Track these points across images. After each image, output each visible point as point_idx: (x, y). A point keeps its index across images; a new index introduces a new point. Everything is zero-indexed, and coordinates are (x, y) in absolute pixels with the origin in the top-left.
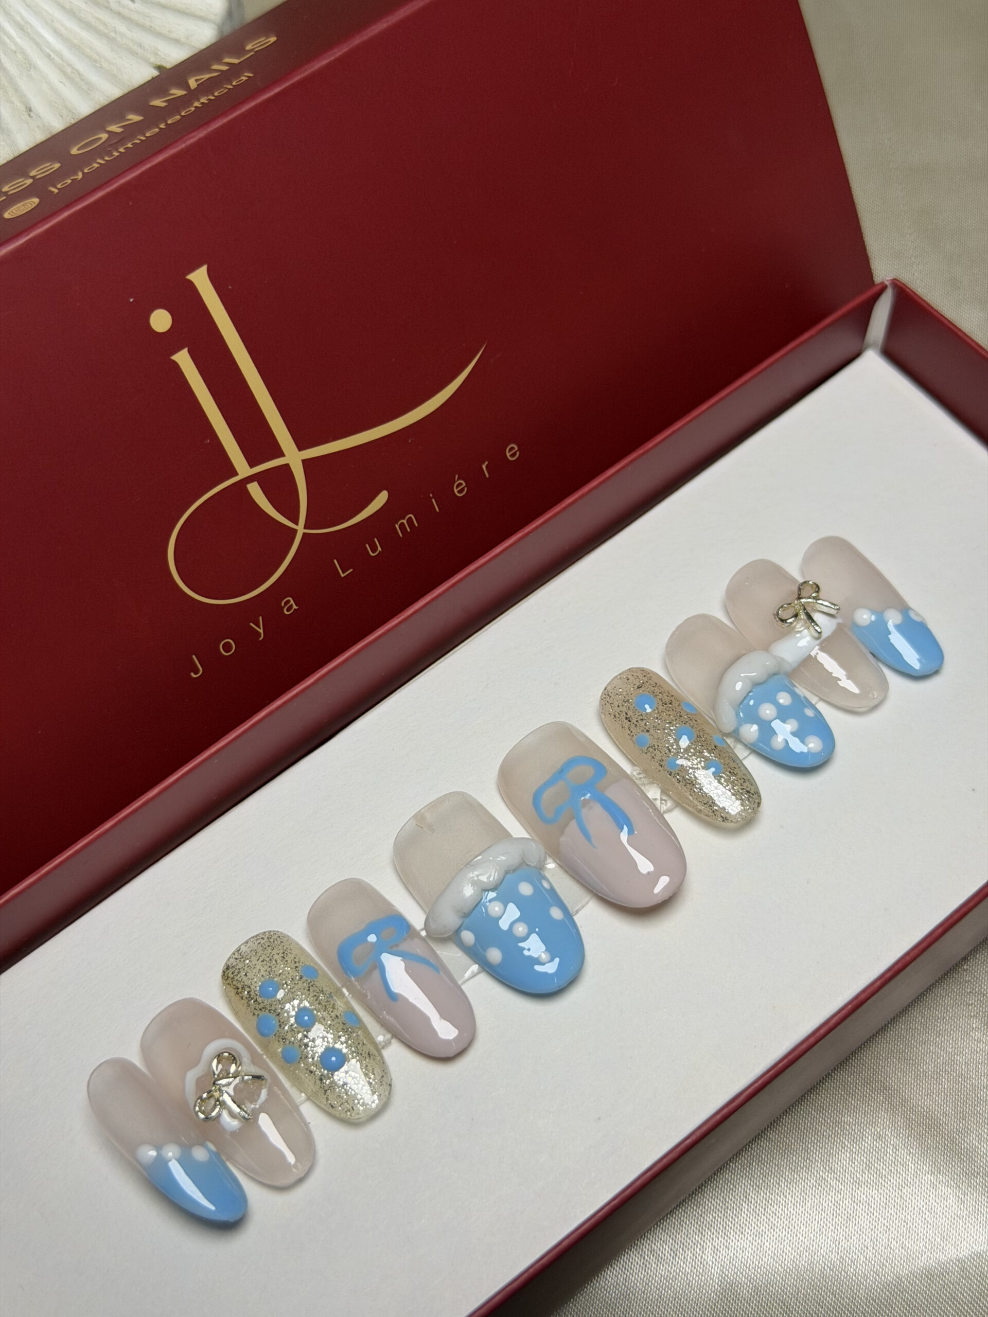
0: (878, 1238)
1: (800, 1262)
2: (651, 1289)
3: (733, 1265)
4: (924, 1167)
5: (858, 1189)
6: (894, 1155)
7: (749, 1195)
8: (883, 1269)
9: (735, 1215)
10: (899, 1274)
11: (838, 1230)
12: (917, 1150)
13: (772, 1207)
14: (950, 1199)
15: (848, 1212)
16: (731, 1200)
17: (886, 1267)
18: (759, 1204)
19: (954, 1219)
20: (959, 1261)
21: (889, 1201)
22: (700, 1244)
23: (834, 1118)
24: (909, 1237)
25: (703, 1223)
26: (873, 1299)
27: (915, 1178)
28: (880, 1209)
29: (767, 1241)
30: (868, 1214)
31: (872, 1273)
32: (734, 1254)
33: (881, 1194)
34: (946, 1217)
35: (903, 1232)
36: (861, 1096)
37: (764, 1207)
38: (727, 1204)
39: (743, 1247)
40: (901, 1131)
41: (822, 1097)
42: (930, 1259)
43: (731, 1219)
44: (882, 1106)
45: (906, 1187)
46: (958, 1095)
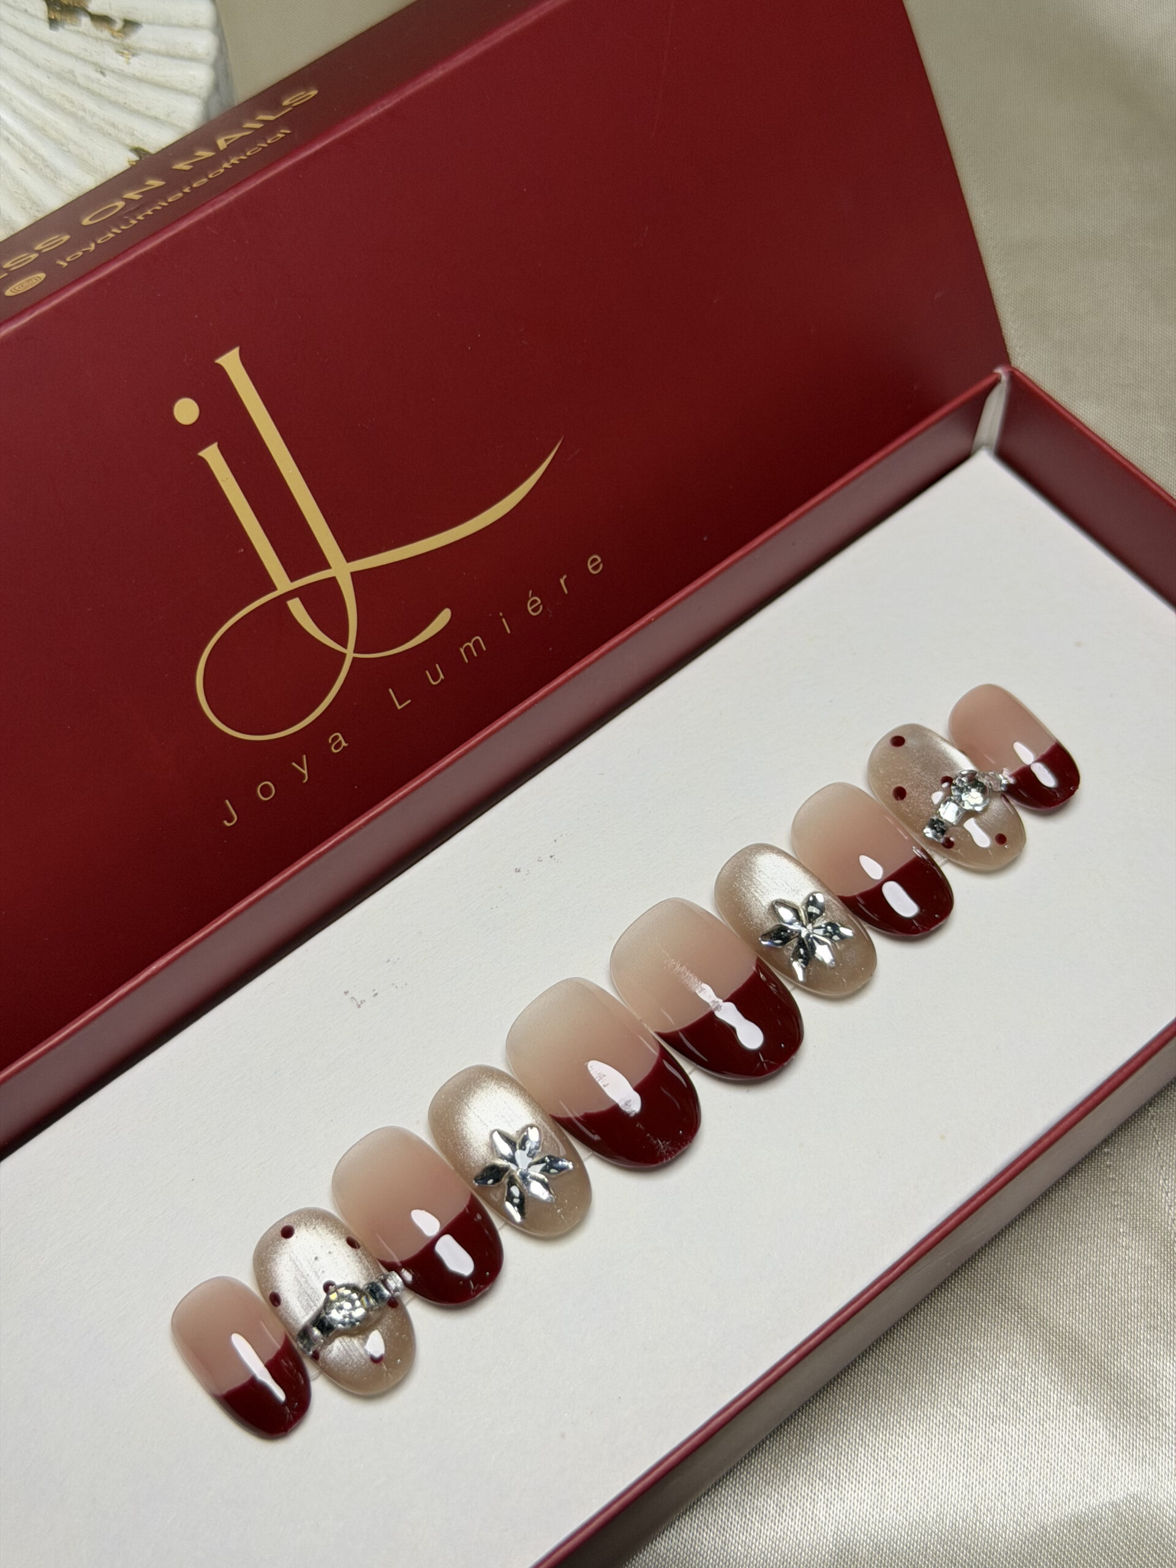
0: (1018, 1482)
1: (927, 1513)
2: (755, 1553)
3: (849, 1520)
4: (1069, 1396)
5: (993, 1425)
6: (1033, 1384)
7: (866, 1437)
8: (1024, 1518)
10: (1044, 1523)
11: (970, 1474)
12: (1060, 1378)
13: (892, 1451)
14: (1100, 1433)
15: (981, 1453)
16: (845, 1444)
17: (1028, 1515)
18: (878, 1448)
19: (1106, 1456)
20: (1112, 1505)
21: (1029, 1438)
22: (811, 1497)
23: (961, 1343)
24: (1054, 1480)
25: (813, 1472)
26: (1013, 1553)
27: (1058, 1411)
28: (1018, 1448)
29: (889, 1490)
30: (1004, 1455)
31: (1012, 1523)
32: (850, 1508)
33: (1019, 1430)
34: (1096, 1454)
35: (1047, 1474)
36: (992, 1318)
37: (883, 1451)
38: (840, 1450)
39: (861, 1498)
40: (1041, 1355)
41: (946, 1319)
42: (1079, 1504)
43: (845, 1467)
44: (1017, 1328)
45: (1048, 1421)
46: (1105, 1312)
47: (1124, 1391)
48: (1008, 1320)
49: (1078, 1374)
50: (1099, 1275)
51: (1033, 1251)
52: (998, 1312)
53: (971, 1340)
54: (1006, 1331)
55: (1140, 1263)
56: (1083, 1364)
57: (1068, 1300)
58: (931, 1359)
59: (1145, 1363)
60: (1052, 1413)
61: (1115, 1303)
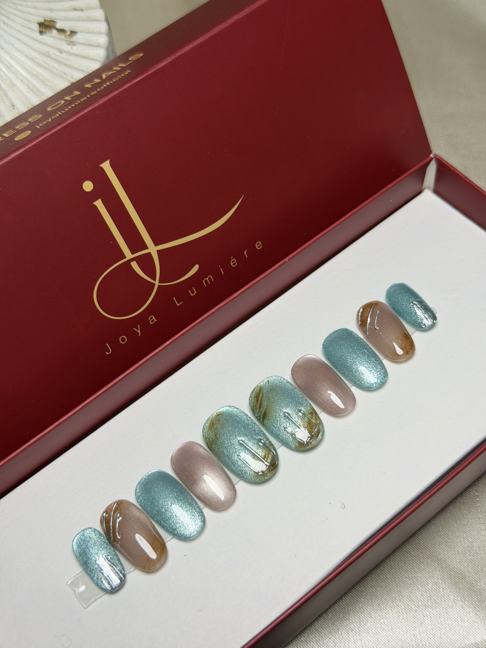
0: (436, 634)
1: (397, 646)
4: (458, 598)
5: (425, 609)
6: (443, 592)
9: (365, 624)
11: (415, 630)
12: (454, 590)
13: (383, 620)
14: (471, 613)
15: (420, 621)
16: (363, 617)
18: (377, 619)
19: (473, 623)
20: (476, 644)
21: (441, 615)
22: (348, 639)
24: (451, 633)
25: (349, 628)
27: (453, 604)
28: (436, 619)
29: (381, 636)
30: (430, 622)
32: (364, 644)
33: (437, 612)
34: (469, 622)
35: (448, 630)
38: (360, 619)
39: (369, 640)
40: (447, 580)
41: (407, 565)
42: (462, 643)
43: (362, 627)
44: (437, 568)
45: (449, 608)
48: (433, 565)
49: (462, 589)
50: (473, 547)
51: (445, 536)
52: (429, 562)
53: (417, 573)
54: (432, 570)
57: (459, 557)
58: (400, 581)
60: (451, 605)
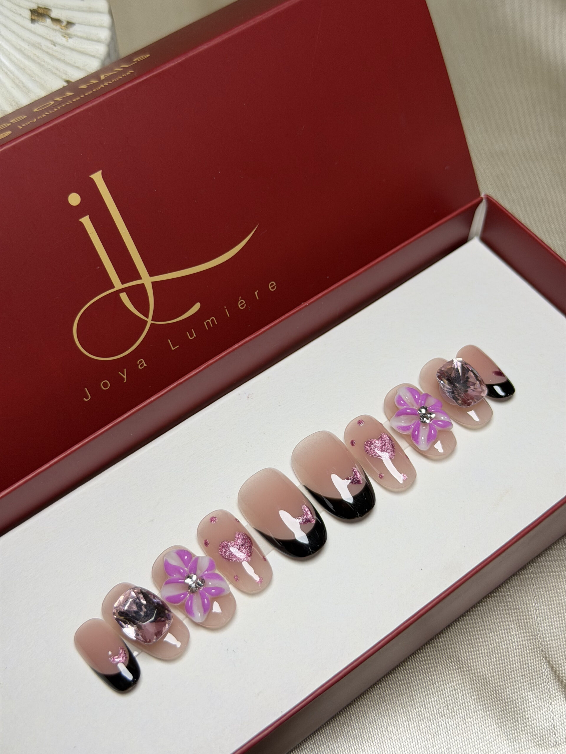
0: (451, 747)
4: (480, 707)
5: (441, 718)
6: (462, 699)
7: (377, 720)
11: (428, 742)
12: (476, 697)
13: (390, 728)
14: (493, 725)
15: (434, 732)
16: (367, 723)
18: (383, 726)
19: (496, 737)
21: (458, 726)
22: (348, 748)
23: (428, 677)
24: (469, 747)
25: (350, 736)
27: (474, 713)
29: (387, 747)
30: (445, 733)
33: (454, 722)
34: (491, 736)
35: (466, 744)
36: (445, 665)
37: (385, 727)
38: (364, 726)
39: (373, 750)
40: (467, 686)
41: (422, 665)
43: (366, 734)
44: (457, 671)
45: (468, 718)
46: (501, 666)
47: (507, 706)
48: (452, 667)
49: (485, 696)
50: (500, 648)
51: (468, 634)
52: (448, 663)
53: (433, 676)
54: (451, 673)
55: (520, 644)
56: (488, 691)
57: (483, 659)
58: (413, 684)
59: (519, 693)
60: (470, 714)
61: (506, 662)
